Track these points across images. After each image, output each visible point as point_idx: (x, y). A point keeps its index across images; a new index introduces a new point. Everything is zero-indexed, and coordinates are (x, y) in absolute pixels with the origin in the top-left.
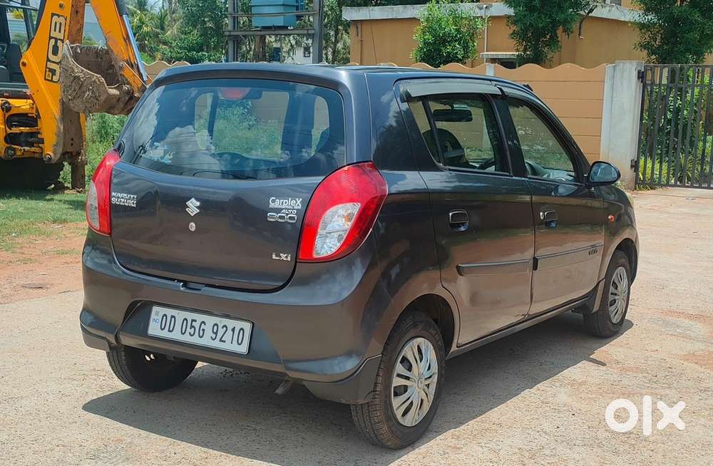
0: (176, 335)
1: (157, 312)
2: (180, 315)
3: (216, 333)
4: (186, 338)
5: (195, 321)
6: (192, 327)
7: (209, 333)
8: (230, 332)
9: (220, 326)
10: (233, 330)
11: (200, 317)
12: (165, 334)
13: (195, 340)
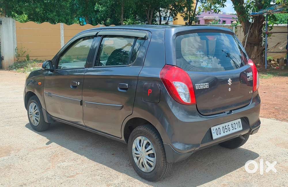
0: (223, 134)
1: (214, 129)
2: (221, 126)
3: (233, 127)
4: (226, 134)
5: (226, 126)
6: (226, 129)
7: (231, 128)
8: (236, 124)
9: (233, 124)
10: (237, 123)
11: (226, 124)
12: (219, 136)
13: (229, 133)
